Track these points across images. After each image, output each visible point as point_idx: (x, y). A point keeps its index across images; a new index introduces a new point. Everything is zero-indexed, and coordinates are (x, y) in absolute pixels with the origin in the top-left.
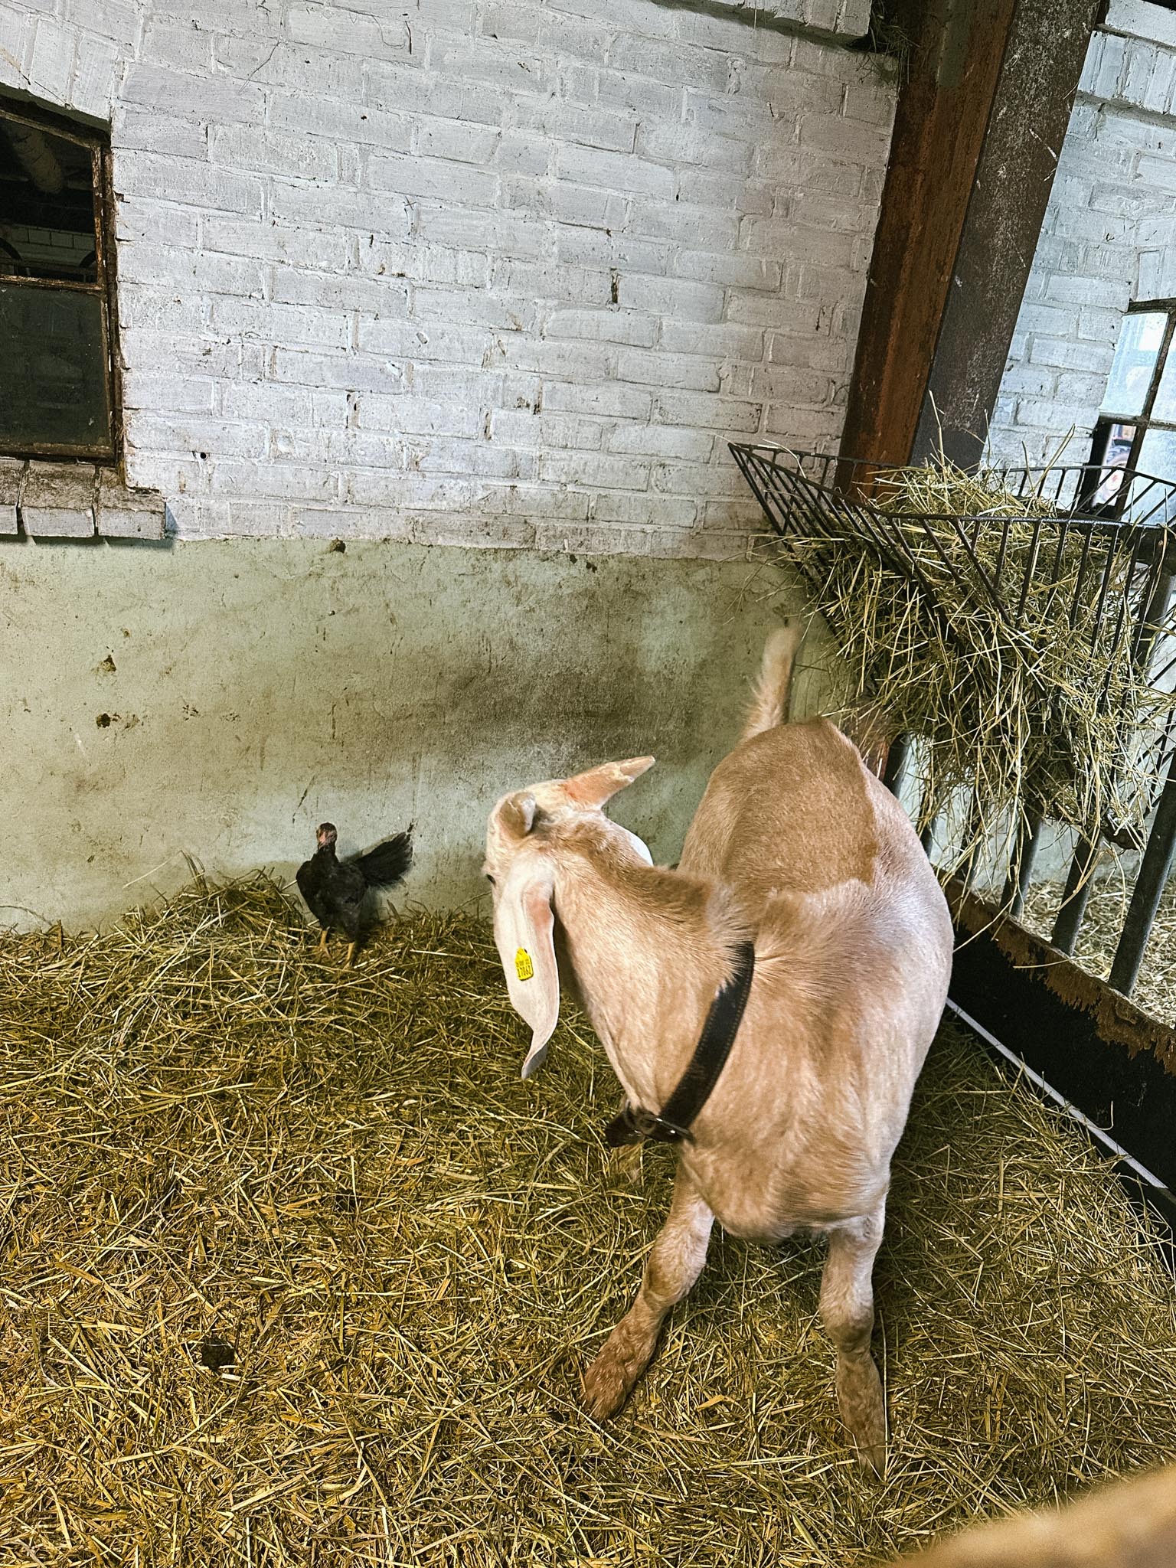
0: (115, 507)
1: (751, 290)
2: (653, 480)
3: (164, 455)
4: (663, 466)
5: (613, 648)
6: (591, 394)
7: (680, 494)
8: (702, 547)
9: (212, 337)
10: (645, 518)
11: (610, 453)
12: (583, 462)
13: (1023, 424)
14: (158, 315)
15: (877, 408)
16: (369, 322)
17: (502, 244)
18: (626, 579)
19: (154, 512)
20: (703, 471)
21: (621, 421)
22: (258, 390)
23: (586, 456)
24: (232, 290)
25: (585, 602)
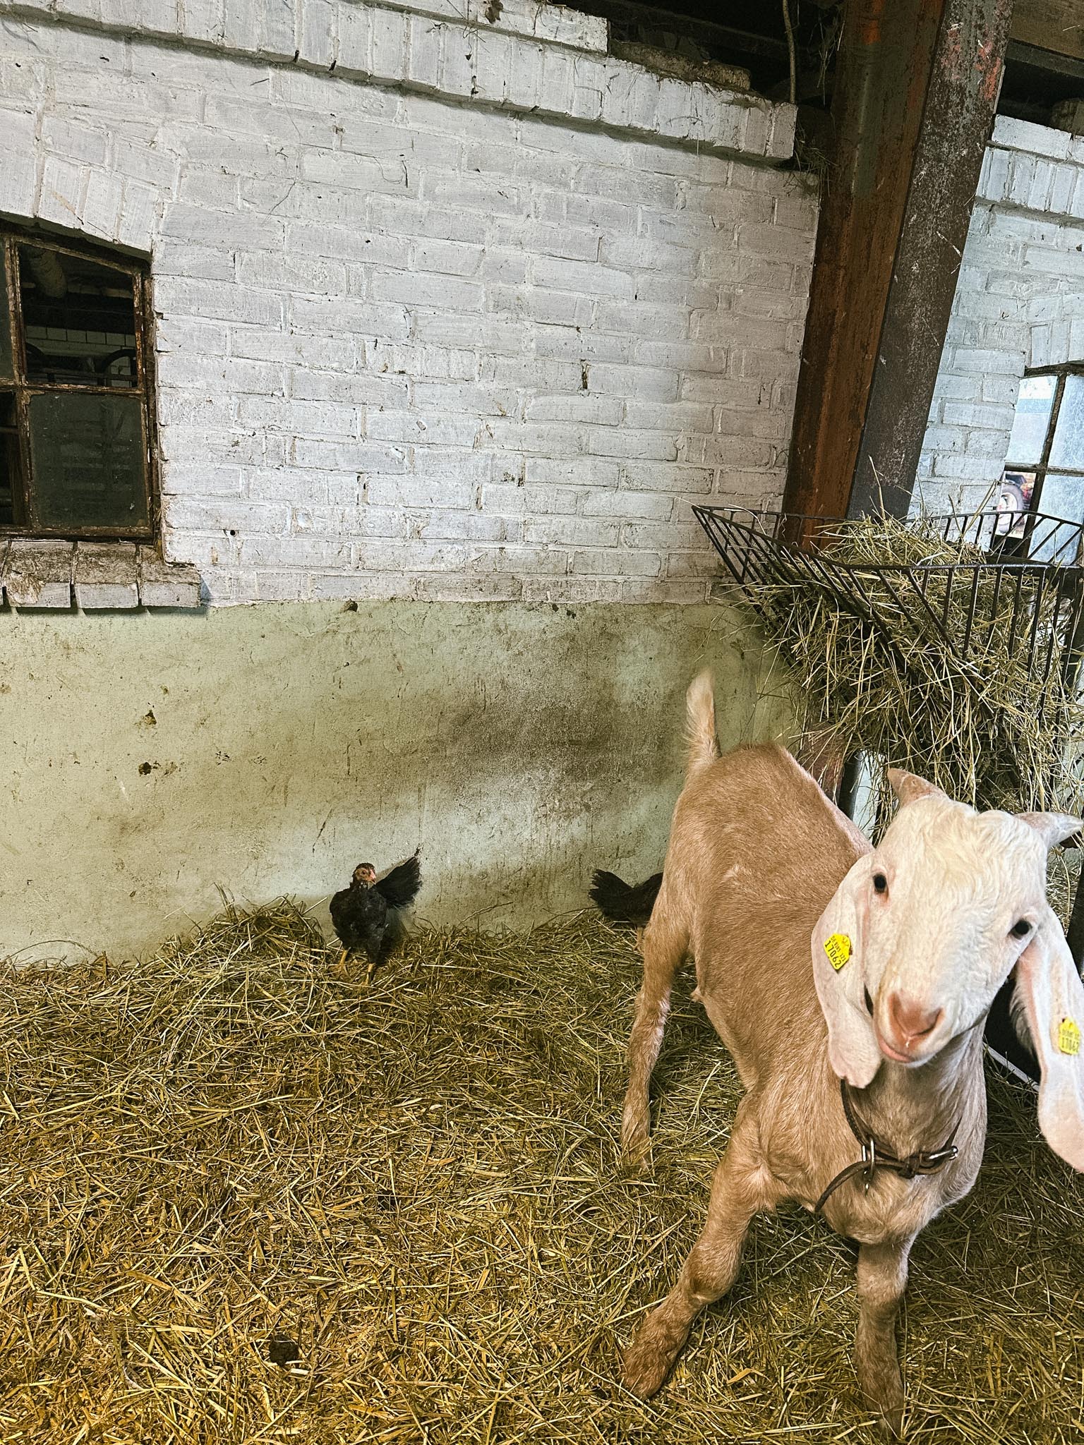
0: (157, 581)
1: (702, 372)
2: (622, 537)
3: (198, 533)
4: (630, 525)
5: (592, 684)
6: (567, 467)
7: (646, 548)
8: (667, 593)
9: (240, 431)
10: (616, 571)
11: (584, 516)
12: (560, 525)
13: (940, 476)
14: (193, 413)
15: (813, 467)
16: (376, 413)
17: (489, 343)
18: (601, 623)
19: (191, 584)
20: (664, 528)
21: (593, 489)
22: (280, 474)
23: (564, 520)
24: (257, 390)
25: (567, 645)
